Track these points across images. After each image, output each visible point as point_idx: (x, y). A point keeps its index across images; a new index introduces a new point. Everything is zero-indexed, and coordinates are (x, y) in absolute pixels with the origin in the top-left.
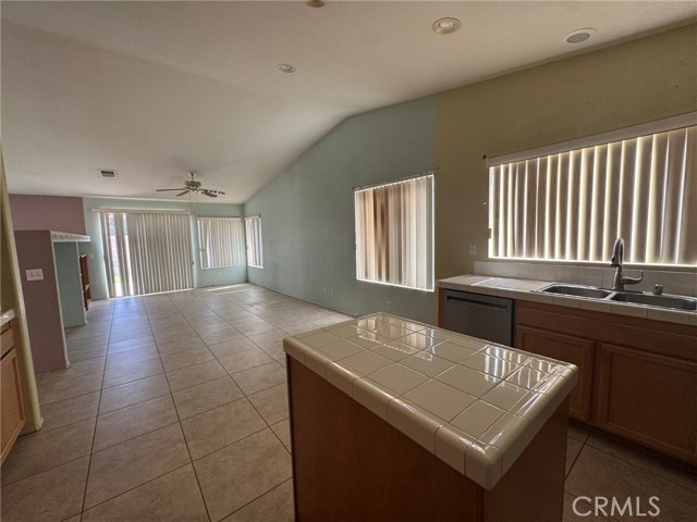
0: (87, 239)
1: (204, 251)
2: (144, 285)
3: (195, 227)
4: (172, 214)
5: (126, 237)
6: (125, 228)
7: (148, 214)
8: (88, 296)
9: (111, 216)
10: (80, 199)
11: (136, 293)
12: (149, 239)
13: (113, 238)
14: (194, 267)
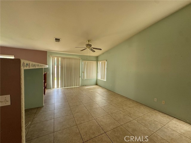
0: (47, 66)
1: (84, 72)
2: (64, 85)
3: (82, 63)
4: (75, 59)
5: (60, 66)
6: (60, 63)
7: (67, 58)
8: (45, 88)
9: (56, 58)
10: (47, 52)
11: (61, 87)
12: (67, 67)
13: (56, 66)
14: (80, 78)
